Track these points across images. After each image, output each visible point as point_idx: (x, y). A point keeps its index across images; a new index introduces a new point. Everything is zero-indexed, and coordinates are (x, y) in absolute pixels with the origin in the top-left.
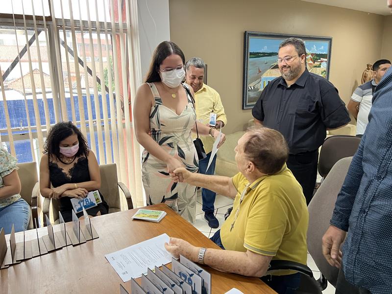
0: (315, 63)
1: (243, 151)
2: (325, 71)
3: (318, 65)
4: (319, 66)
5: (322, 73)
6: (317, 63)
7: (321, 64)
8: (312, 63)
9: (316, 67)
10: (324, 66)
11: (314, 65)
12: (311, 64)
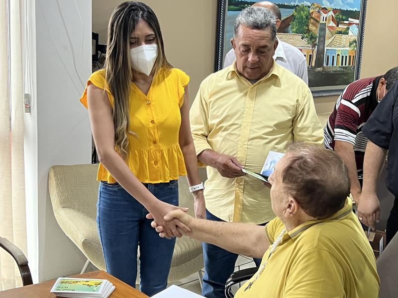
0: (339, 26)
1: (282, 181)
2: (355, 41)
3: (344, 31)
4: (346, 33)
5: (351, 44)
6: (342, 27)
7: (348, 29)
8: (334, 25)
9: (340, 33)
10: (354, 32)
11: (338, 29)
12: (332, 27)
